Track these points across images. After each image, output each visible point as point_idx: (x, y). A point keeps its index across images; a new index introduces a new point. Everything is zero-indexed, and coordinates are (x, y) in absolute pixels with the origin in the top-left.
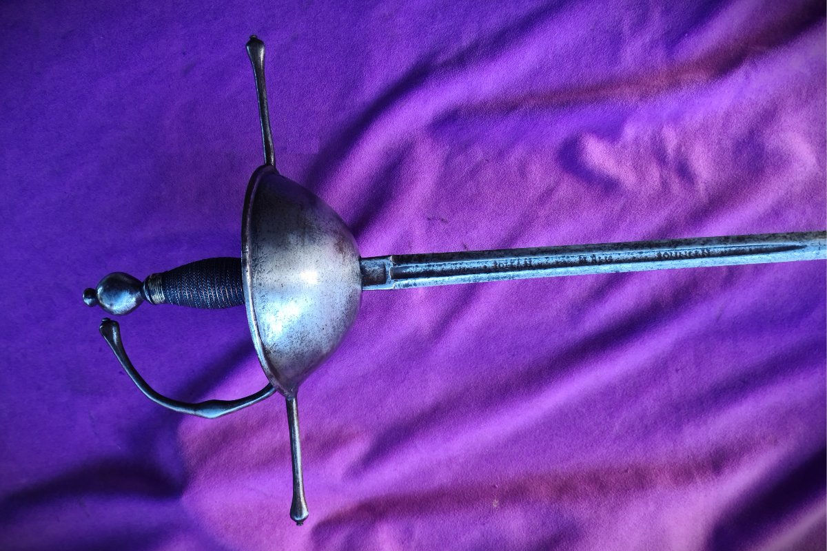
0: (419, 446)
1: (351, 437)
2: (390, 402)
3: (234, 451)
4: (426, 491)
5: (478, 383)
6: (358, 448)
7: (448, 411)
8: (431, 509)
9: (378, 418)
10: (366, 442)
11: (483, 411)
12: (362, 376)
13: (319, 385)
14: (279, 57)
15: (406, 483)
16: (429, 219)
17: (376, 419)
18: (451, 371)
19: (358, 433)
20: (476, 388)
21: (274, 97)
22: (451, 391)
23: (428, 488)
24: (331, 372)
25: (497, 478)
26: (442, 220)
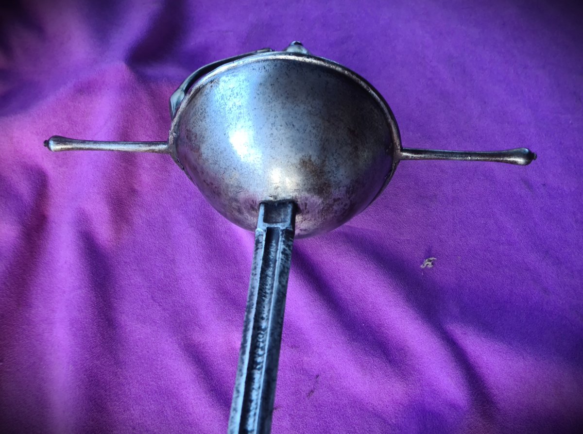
0: (79, 291)
1: (118, 230)
2: (138, 279)
3: (148, 122)
4: (31, 289)
5: (119, 378)
6: (104, 232)
7: (102, 335)
8: (8, 284)
9: (125, 263)
10: (106, 242)
11: (86, 371)
12: (174, 260)
13: (181, 216)
14: (528, 269)
15: (49, 271)
16: (317, 376)
17: (125, 260)
18: (145, 352)
19: (119, 238)
20: (116, 374)
21: (485, 253)
22: (123, 346)
23: (34, 292)
24: (190, 231)
25: (9, 368)
26: (312, 391)
